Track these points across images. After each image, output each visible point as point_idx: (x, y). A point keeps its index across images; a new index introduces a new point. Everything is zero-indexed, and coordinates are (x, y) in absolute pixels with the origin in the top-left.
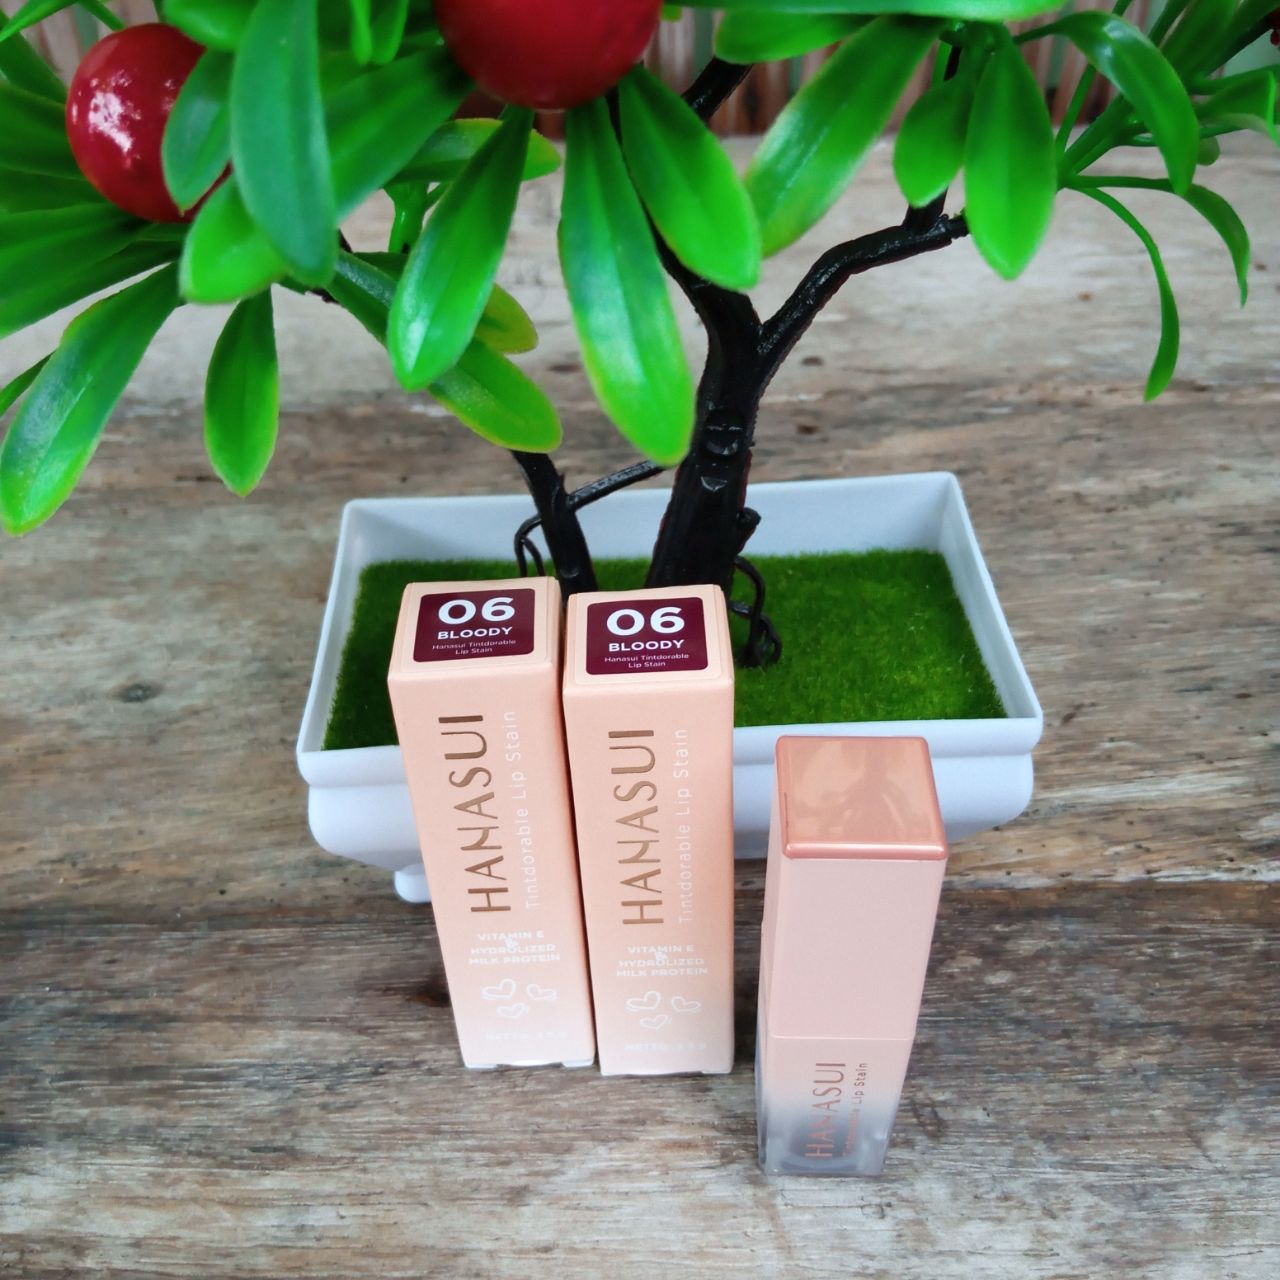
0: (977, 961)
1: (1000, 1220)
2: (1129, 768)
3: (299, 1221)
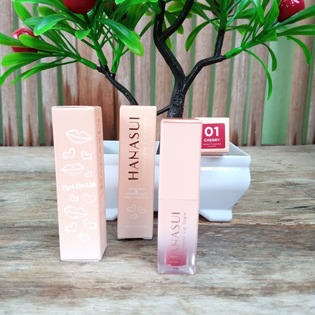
0: (214, 233)
1: (221, 268)
2: (251, 211)
3: (17, 268)
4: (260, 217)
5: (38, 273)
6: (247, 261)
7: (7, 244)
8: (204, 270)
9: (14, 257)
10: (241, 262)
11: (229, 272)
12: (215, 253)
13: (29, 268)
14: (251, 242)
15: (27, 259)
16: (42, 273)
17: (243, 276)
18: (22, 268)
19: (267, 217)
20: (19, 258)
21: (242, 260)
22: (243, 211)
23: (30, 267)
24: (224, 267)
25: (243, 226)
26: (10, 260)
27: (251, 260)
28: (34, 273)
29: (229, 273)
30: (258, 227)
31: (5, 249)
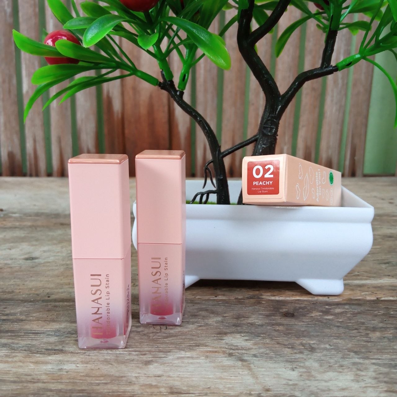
3: (60, 367)
4: (380, 288)
5: (89, 377)
6: (374, 361)
7: (43, 328)
8: (317, 375)
9: (55, 350)
10: (367, 361)
11: (352, 378)
12: (328, 346)
13: (77, 368)
14: (374, 329)
15: (72, 352)
16: (94, 377)
17: (373, 384)
18: (67, 367)
19: (390, 288)
20: (61, 351)
21: (367, 358)
22: (354, 277)
23: (78, 365)
24: (343, 369)
25: (359, 303)
26: (49, 355)
27: (379, 359)
28: (83, 376)
29: (353, 380)
30: (381, 305)
31: (41, 336)
